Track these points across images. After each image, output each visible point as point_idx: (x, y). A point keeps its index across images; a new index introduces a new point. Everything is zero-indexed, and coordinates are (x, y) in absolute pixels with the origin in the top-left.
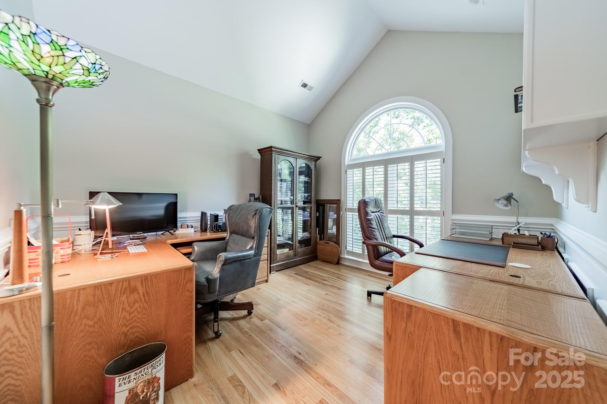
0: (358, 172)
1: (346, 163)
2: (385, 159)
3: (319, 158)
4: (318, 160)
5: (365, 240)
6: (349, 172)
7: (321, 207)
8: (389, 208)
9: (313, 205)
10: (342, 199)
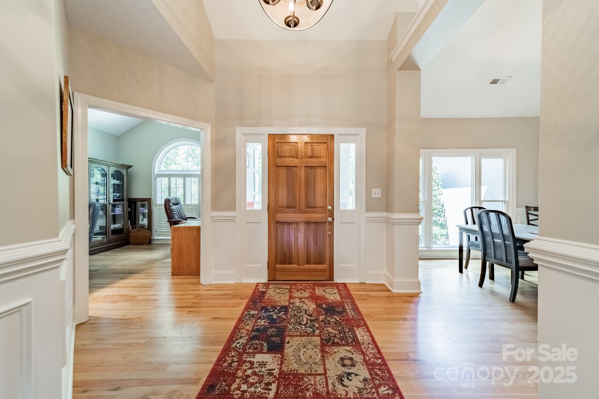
0: (165, 180)
1: (156, 173)
2: (183, 174)
3: (131, 167)
4: (130, 168)
5: (168, 219)
6: (158, 179)
7: (133, 205)
8: (187, 203)
9: (126, 203)
10: (153, 198)
